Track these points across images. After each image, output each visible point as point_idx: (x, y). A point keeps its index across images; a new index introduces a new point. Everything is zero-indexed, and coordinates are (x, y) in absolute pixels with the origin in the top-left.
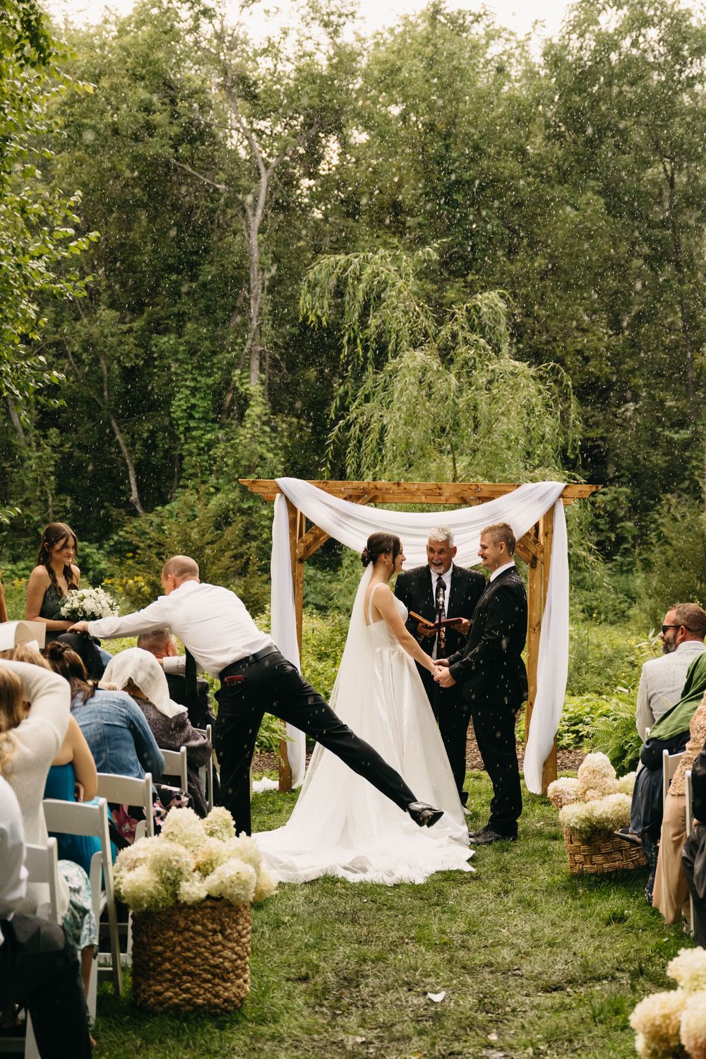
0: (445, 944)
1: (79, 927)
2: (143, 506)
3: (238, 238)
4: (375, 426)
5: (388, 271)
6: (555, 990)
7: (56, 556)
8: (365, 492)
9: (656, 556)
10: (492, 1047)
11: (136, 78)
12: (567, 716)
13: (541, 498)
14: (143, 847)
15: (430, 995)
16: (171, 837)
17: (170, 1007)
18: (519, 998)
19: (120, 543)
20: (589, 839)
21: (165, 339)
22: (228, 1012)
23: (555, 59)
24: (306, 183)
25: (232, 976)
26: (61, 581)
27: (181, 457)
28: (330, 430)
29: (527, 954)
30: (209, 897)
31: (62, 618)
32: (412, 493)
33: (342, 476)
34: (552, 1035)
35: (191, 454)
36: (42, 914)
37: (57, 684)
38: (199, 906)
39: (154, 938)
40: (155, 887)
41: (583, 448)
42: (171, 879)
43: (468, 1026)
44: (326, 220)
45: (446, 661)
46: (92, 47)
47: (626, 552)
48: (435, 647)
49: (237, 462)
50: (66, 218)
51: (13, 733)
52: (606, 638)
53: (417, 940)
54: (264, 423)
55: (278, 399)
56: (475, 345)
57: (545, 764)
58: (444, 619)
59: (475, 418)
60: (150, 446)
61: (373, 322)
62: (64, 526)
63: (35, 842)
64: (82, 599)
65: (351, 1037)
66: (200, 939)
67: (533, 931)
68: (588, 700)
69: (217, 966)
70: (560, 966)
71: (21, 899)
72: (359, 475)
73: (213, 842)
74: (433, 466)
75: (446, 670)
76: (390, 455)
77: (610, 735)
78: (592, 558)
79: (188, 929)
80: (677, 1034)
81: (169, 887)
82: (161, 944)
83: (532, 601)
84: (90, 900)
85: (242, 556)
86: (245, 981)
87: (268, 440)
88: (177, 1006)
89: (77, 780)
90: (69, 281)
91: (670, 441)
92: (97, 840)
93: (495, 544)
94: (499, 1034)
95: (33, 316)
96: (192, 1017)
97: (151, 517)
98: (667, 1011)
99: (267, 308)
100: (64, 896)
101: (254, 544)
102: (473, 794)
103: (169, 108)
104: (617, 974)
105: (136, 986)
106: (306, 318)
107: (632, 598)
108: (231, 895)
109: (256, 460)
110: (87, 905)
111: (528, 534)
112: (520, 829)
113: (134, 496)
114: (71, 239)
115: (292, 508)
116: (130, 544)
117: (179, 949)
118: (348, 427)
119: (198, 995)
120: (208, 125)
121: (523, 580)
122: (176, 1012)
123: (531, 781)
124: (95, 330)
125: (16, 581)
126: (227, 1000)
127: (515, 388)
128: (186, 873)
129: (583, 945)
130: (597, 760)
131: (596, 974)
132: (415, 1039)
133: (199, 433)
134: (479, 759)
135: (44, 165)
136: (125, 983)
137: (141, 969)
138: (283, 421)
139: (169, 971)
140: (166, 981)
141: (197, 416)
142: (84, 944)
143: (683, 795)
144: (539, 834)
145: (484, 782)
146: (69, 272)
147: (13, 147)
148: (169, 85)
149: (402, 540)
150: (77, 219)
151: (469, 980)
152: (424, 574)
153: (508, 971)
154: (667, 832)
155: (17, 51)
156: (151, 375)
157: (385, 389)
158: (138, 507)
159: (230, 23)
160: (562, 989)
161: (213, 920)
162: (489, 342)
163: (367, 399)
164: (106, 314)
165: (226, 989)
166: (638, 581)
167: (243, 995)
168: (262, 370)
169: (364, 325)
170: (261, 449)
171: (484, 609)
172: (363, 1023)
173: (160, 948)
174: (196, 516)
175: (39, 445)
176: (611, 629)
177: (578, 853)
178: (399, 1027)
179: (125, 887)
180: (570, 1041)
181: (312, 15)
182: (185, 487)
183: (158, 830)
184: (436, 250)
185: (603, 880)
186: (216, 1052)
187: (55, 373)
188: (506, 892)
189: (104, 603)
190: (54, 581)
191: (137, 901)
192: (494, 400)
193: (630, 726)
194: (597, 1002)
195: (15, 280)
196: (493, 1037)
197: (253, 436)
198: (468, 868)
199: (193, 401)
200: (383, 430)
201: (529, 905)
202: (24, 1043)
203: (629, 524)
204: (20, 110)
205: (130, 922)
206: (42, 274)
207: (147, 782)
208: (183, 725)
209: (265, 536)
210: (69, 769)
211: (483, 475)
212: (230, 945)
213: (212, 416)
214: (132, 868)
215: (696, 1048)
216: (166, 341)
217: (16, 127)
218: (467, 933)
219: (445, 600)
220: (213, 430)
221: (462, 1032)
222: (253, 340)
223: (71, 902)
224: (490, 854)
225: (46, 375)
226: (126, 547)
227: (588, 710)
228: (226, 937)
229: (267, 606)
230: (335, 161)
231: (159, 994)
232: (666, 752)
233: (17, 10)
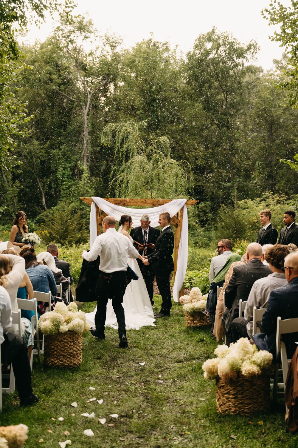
0: (145, 348)
1: (28, 339)
2: (47, 207)
3: (80, 117)
4: (125, 181)
5: (130, 129)
6: (180, 362)
7: (20, 222)
8: (121, 202)
9: (219, 225)
10: (160, 379)
11: (47, 63)
12: (188, 277)
13: (179, 204)
14: (48, 314)
15: (140, 363)
16: (57, 311)
17: (56, 366)
18: (169, 364)
19: (39, 219)
20: (193, 315)
21: (55, 151)
22: (75, 368)
23: (190, 57)
24: (103, 99)
25: (76, 356)
26: (22, 231)
27: (60, 191)
28: (110, 181)
29: (172, 351)
30: (69, 330)
31: (22, 242)
32: (137, 202)
33: (114, 197)
34: (179, 375)
35: (63, 189)
36: (16, 333)
37: (20, 260)
38: (66, 333)
39: (51, 344)
40: (52, 327)
41: (195, 188)
42: (57, 325)
43: (152, 373)
44: (109, 112)
45: (147, 257)
46: (32, 53)
47: (209, 224)
48: (143, 253)
49: (79, 192)
50: (23, 110)
51: (7, 276)
52: (201, 252)
53: (136, 347)
54: (88, 180)
55: (93, 171)
56: (159, 154)
57: (180, 292)
58: (147, 244)
59: (158, 178)
60: (50, 186)
61: (125, 146)
62: (22, 212)
63: (14, 310)
64: (29, 236)
65: (114, 376)
66: (66, 344)
67: (174, 344)
68: (195, 272)
69: (71, 353)
70: (182, 355)
71: (10, 327)
72: (119, 197)
73: (70, 313)
74: (144, 194)
75: (147, 260)
76: (130, 190)
77: (201, 282)
78: (197, 225)
79: (62, 341)
80: (217, 372)
81: (56, 327)
82: (54, 346)
83: (176, 239)
84: (31, 330)
85: (80, 224)
86: (80, 358)
87: (89, 185)
88: (58, 366)
89: (27, 292)
90: (23, 131)
91: (225, 187)
92: (33, 312)
93: (164, 219)
94: (162, 375)
95: (12, 143)
96: (63, 369)
97: (50, 210)
98: (214, 364)
99: (89, 141)
100: (23, 328)
101: (84, 220)
102: (156, 302)
103: (58, 73)
104: (201, 358)
105: (45, 359)
106: (103, 144)
107: (211, 239)
108: (76, 330)
109: (85, 192)
110: (31, 332)
111: (175, 216)
112: (171, 313)
113: (44, 204)
114: (25, 117)
115: (97, 207)
116: (43, 219)
117: (59, 347)
118: (116, 181)
119: (65, 362)
120: (71, 79)
121: (173, 231)
122: (58, 368)
123: (175, 297)
124: (32, 148)
125: (4, 231)
126: (75, 364)
127: (172, 168)
128: (62, 323)
129: (191, 349)
130: (196, 290)
131: (194, 357)
132: (135, 376)
133: (66, 182)
134: (158, 291)
135: (15, 92)
136: (42, 359)
137: (47, 354)
138: (95, 179)
139: (56, 354)
140: (55, 357)
141: (65, 177)
142: (29, 344)
143: (222, 300)
144: (177, 315)
145: (160, 298)
146: (23, 128)
147: (6, 87)
148: (57, 65)
149: (132, 217)
150: (27, 111)
151: (153, 359)
152: (139, 229)
153: (166, 356)
154: (217, 312)
155: (8, 55)
156: (50, 163)
157: (128, 168)
158: (45, 207)
159: (78, 45)
160: (183, 362)
161: (70, 338)
162: (164, 153)
163: (123, 171)
164: (36, 142)
165: (74, 360)
166: (213, 234)
167: (80, 363)
168: (88, 161)
169: (122, 147)
170: (87, 188)
171: (160, 240)
172: (118, 372)
173: (53, 347)
174: (65, 211)
175: (12, 186)
176: (203, 249)
177: (190, 320)
178: (129, 373)
179: (42, 327)
180: (185, 377)
181: (107, 42)
182: (61, 201)
183: (52, 309)
184: (146, 122)
185: (197, 329)
186: (71, 380)
187: (19, 161)
188: (166, 333)
189: (36, 238)
190: (20, 230)
191: (46, 332)
192: (165, 172)
193: (207, 280)
194: (194, 366)
195: (6, 131)
196: (160, 376)
197: (84, 184)
198: (153, 325)
199: (64, 172)
200: (128, 182)
201: (173, 336)
202: (9, 376)
203: (210, 215)
204: (8, 74)
205: (44, 339)
206: (15, 129)
207: (49, 294)
208: (61, 276)
209: (88, 217)
210: (25, 289)
211: (161, 197)
212: (76, 346)
213: (71, 177)
214: (44, 321)
215: (222, 376)
216: (55, 152)
217: (7, 80)
218: (153, 345)
219: (147, 237)
220: (71, 181)
221: (150, 375)
222: (85, 151)
223: (25, 330)
224: (161, 321)
225: (16, 162)
226: (41, 221)
227: (195, 275)
228: (74, 344)
229: (88, 240)
230: (113, 91)
231: (52, 362)
232: (218, 286)
233: (8, 41)
